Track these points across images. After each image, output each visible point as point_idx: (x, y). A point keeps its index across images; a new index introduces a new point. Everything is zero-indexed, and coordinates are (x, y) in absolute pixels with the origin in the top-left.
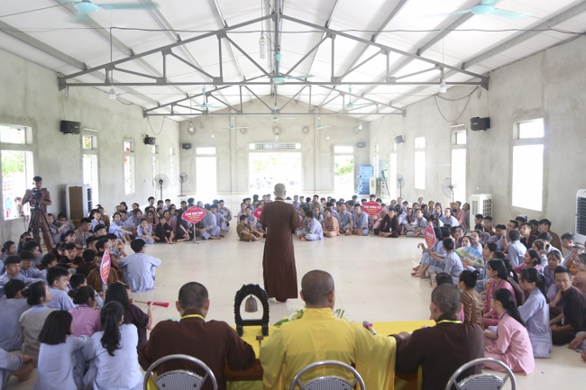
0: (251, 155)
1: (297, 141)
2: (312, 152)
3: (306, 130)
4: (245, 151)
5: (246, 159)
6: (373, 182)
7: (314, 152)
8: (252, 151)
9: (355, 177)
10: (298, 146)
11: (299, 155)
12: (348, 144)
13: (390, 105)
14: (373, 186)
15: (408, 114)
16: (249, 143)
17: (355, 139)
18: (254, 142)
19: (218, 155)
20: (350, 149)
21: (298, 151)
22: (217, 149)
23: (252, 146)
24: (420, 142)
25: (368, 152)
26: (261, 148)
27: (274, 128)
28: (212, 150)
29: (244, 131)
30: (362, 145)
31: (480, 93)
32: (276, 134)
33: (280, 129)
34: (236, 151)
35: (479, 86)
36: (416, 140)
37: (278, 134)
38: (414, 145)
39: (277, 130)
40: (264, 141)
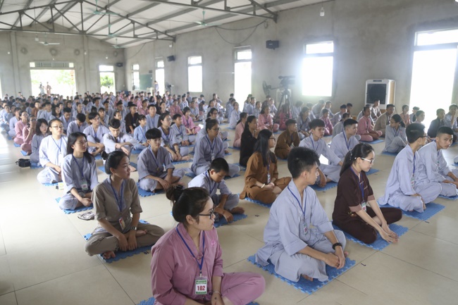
0: (32, 71)
1: (71, 62)
2: (82, 70)
3: (77, 52)
4: (27, 68)
5: (28, 75)
7: (85, 70)
8: (32, 68)
10: (71, 65)
11: (73, 72)
12: (109, 64)
15: (178, 41)
16: (30, 61)
17: (115, 60)
18: (34, 61)
20: (111, 68)
21: (71, 69)
23: (32, 65)
25: (125, 70)
26: (39, 66)
27: (51, 50)
29: (25, 51)
30: (120, 65)
31: (267, 25)
32: (53, 55)
33: (56, 51)
34: (19, 69)
35: (268, 20)
36: (189, 58)
37: (54, 55)
38: (187, 62)
39: (53, 52)
40: (43, 60)
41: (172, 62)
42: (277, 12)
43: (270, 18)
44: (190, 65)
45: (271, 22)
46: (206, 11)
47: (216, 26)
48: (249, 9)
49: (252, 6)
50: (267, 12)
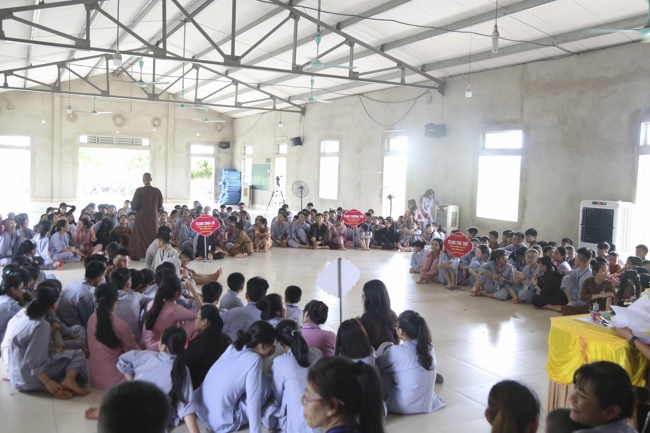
0: (81, 150)
1: (145, 136)
2: (163, 150)
3: (156, 122)
4: (74, 145)
5: (74, 155)
6: (245, 189)
7: (167, 152)
8: (82, 145)
9: (216, 184)
10: (146, 142)
11: (147, 153)
12: (208, 143)
13: (288, 100)
14: (245, 194)
15: (308, 113)
16: (80, 134)
17: (218, 137)
18: (87, 133)
19: (33, 149)
20: (211, 150)
21: (146, 148)
22: (32, 139)
23: (84, 139)
24: (331, 146)
25: (232, 155)
26: (95, 141)
27: (115, 117)
28: (26, 141)
29: (73, 117)
30: (225, 145)
31: (431, 98)
32: (117, 125)
33: (123, 119)
34: (61, 144)
35: (432, 90)
36: (322, 143)
37: (120, 125)
38: (319, 149)
39: (119, 120)
40: (101, 133)
41: (299, 146)
42: (445, 78)
43: (433, 88)
44: (324, 154)
45: (436, 93)
46: (316, 78)
47: (361, 94)
48: (394, 73)
49: (398, 70)
50: (425, 79)
